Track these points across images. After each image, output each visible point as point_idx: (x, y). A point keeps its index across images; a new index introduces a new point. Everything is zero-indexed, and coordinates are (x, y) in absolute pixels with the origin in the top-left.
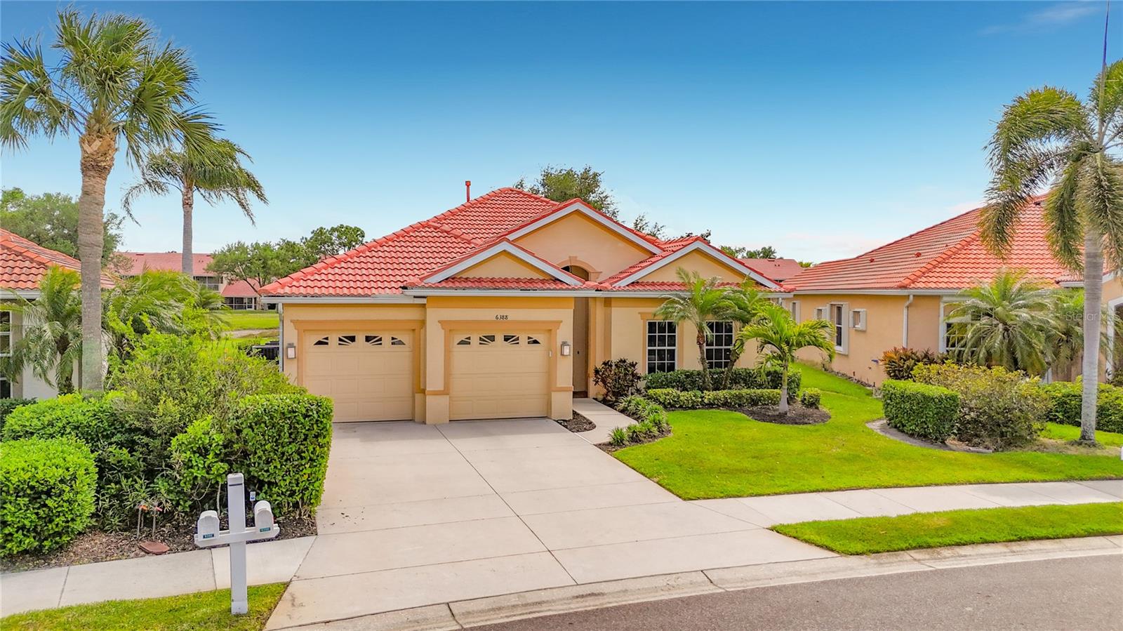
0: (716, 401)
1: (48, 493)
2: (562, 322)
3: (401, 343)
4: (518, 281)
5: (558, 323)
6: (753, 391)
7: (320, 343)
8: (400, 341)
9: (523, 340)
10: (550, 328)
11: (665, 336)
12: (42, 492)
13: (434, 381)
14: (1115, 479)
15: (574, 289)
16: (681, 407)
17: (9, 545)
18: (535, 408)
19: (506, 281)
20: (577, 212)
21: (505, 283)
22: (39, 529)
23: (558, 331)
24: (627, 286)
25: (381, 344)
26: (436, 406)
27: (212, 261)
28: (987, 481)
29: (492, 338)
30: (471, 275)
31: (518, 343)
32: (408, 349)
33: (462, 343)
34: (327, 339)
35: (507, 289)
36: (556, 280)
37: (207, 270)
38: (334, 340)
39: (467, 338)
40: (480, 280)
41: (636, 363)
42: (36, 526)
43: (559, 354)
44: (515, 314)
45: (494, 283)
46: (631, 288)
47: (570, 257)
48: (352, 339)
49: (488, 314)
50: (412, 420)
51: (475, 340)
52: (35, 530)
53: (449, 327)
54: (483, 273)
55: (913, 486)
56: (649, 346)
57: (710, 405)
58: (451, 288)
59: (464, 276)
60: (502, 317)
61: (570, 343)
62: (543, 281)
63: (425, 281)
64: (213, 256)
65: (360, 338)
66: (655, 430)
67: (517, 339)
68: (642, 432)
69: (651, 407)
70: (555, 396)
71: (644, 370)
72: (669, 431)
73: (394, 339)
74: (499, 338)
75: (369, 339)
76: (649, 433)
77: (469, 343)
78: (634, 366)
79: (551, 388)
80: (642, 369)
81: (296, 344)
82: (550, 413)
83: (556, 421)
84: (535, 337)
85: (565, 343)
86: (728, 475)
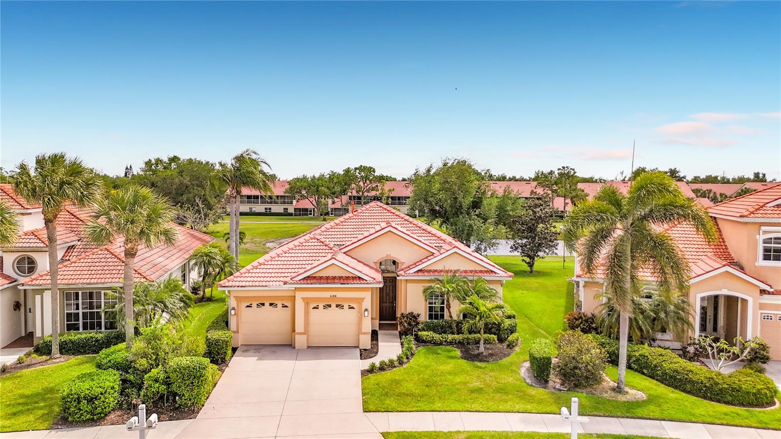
0: (454, 341)
1: (96, 398)
3: (286, 306)
4: (340, 278)
5: (363, 299)
7: (248, 306)
9: (346, 307)
10: (360, 301)
12: (94, 398)
13: (300, 327)
14: (603, 416)
15: (369, 283)
17: (82, 417)
18: (352, 342)
19: (334, 278)
20: (390, 231)
21: (333, 280)
22: (92, 411)
23: (363, 303)
24: (415, 272)
25: (276, 307)
26: (300, 341)
27: (287, 186)
28: (528, 412)
29: (330, 306)
30: (317, 275)
31: (343, 308)
32: (289, 310)
33: (314, 308)
34: (251, 304)
35: (333, 284)
36: (360, 278)
37: (285, 192)
38: (254, 305)
39: (317, 306)
40: (320, 279)
41: (420, 314)
42: (91, 411)
43: (363, 316)
44: (340, 295)
45: (328, 280)
46: (416, 274)
47: (387, 255)
48: (263, 304)
49: (327, 294)
50: (291, 345)
51: (321, 307)
52: (91, 412)
53: (307, 301)
54: (323, 274)
55: (486, 412)
56: (428, 304)
57: (450, 343)
58: (304, 284)
59: (314, 276)
60: (334, 296)
62: (353, 278)
63: (293, 280)
64: (289, 183)
65: (267, 304)
66: (396, 363)
67: (343, 306)
68: (386, 365)
69: (407, 346)
70: (361, 336)
71: (426, 318)
72: (406, 363)
73: (283, 304)
74: (333, 306)
75: (271, 304)
76: (391, 365)
77: (318, 308)
78: (418, 316)
79: (359, 332)
80: (424, 318)
81: (236, 308)
82: (359, 345)
83: (360, 350)
84: (352, 305)
85: (366, 310)
86: (399, 397)
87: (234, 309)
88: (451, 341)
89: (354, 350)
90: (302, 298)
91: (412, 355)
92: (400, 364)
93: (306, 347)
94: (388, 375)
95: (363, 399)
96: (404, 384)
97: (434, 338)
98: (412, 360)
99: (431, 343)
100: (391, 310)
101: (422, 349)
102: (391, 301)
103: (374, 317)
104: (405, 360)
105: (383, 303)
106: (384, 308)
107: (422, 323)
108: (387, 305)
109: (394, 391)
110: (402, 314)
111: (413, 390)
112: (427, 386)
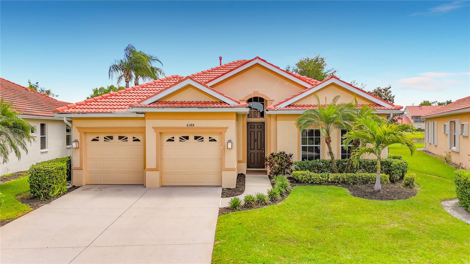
0: (337, 180)
2: (228, 128)
3: (138, 140)
4: (197, 103)
5: (225, 128)
6: (364, 174)
7: (94, 140)
8: (138, 139)
9: (206, 139)
10: (222, 131)
11: (313, 138)
13: (151, 163)
15: (231, 107)
16: (312, 183)
18: (212, 180)
20: (258, 65)
21: (189, 104)
23: (226, 134)
24: (285, 107)
25: (127, 141)
26: (152, 177)
29: (187, 138)
30: (171, 100)
31: (203, 141)
32: (140, 144)
33: (169, 140)
34: (98, 137)
35: (189, 107)
36: (221, 102)
38: (102, 139)
39: (172, 138)
40: (174, 103)
41: (292, 154)
43: (226, 148)
44: (199, 123)
45: (182, 104)
46: (287, 108)
47: (254, 92)
49: (182, 123)
50: (143, 185)
51: (177, 139)
53: (160, 132)
54: (178, 98)
56: (302, 144)
57: (333, 183)
58: (155, 107)
60: (191, 125)
61: (234, 141)
62: (213, 103)
63: (141, 104)
65: (116, 137)
66: (267, 199)
67: (203, 138)
68: (253, 201)
69: (281, 183)
70: (224, 173)
71: (298, 158)
72: (281, 201)
73: (134, 138)
74: (191, 138)
75: (120, 138)
76: (261, 202)
77: (173, 141)
78: (291, 156)
79: (222, 168)
80: (296, 158)
81: (79, 140)
82: (222, 184)
83: (223, 189)
84: (213, 137)
85: (230, 141)
86: (276, 243)
87: (76, 141)
88: (333, 180)
89: (215, 189)
90: (153, 128)
91: (288, 193)
92: (272, 201)
93: (158, 186)
94: (257, 213)
95: (215, 246)
96: (281, 224)
97: (312, 178)
98: (288, 199)
99: (308, 182)
100: (259, 157)
101: (298, 188)
102: (259, 148)
103: (241, 159)
104: (279, 197)
105: (251, 149)
106: (252, 155)
107: (296, 163)
108: (256, 151)
109: (266, 233)
110: (272, 154)
111: (297, 233)
112: (317, 227)
